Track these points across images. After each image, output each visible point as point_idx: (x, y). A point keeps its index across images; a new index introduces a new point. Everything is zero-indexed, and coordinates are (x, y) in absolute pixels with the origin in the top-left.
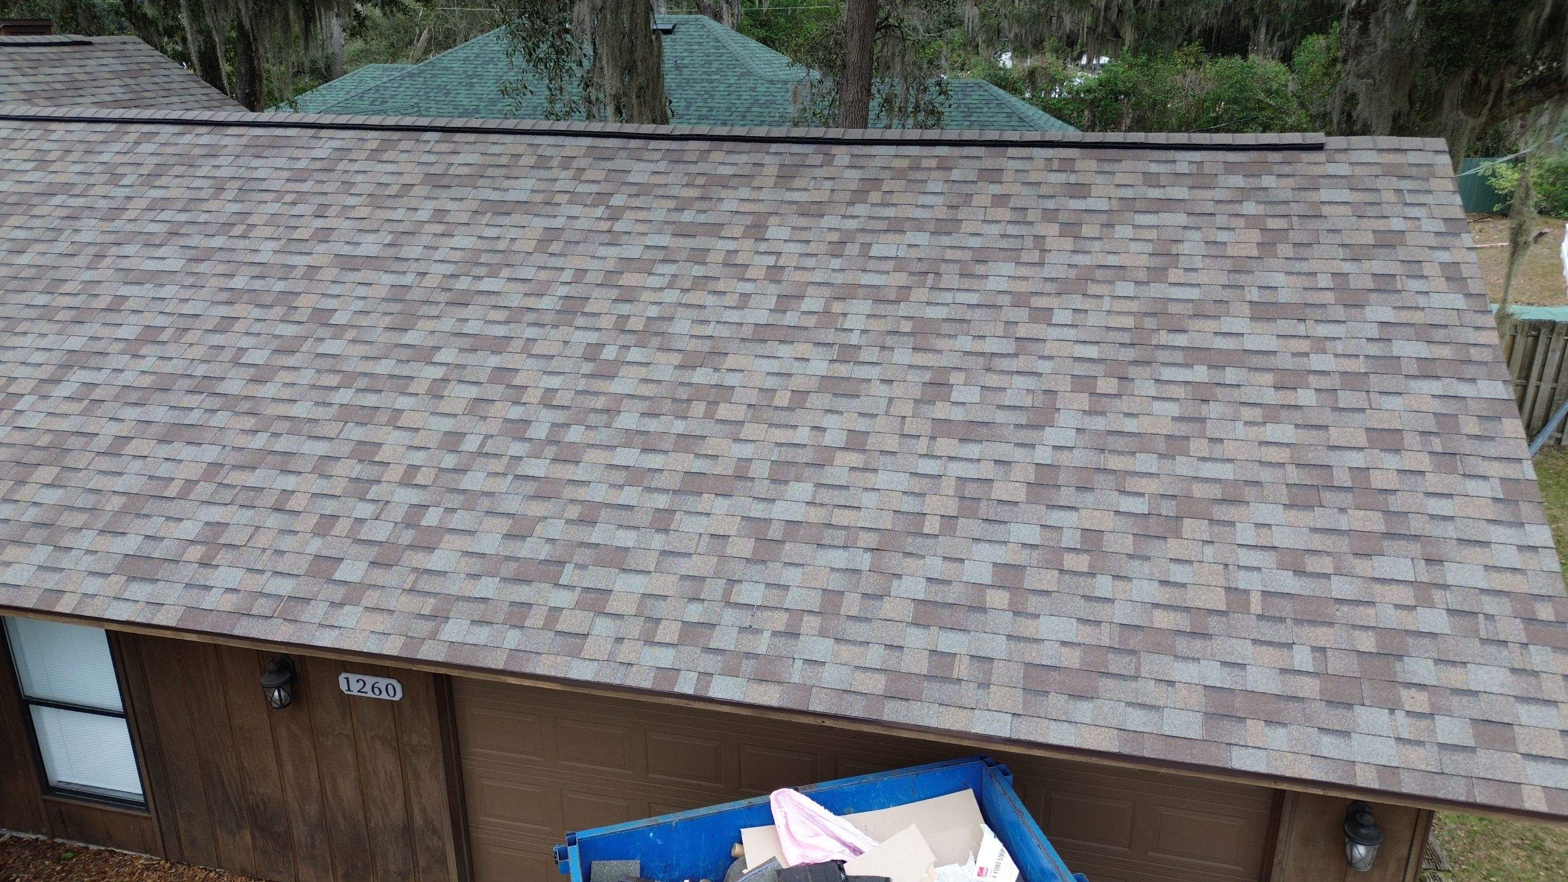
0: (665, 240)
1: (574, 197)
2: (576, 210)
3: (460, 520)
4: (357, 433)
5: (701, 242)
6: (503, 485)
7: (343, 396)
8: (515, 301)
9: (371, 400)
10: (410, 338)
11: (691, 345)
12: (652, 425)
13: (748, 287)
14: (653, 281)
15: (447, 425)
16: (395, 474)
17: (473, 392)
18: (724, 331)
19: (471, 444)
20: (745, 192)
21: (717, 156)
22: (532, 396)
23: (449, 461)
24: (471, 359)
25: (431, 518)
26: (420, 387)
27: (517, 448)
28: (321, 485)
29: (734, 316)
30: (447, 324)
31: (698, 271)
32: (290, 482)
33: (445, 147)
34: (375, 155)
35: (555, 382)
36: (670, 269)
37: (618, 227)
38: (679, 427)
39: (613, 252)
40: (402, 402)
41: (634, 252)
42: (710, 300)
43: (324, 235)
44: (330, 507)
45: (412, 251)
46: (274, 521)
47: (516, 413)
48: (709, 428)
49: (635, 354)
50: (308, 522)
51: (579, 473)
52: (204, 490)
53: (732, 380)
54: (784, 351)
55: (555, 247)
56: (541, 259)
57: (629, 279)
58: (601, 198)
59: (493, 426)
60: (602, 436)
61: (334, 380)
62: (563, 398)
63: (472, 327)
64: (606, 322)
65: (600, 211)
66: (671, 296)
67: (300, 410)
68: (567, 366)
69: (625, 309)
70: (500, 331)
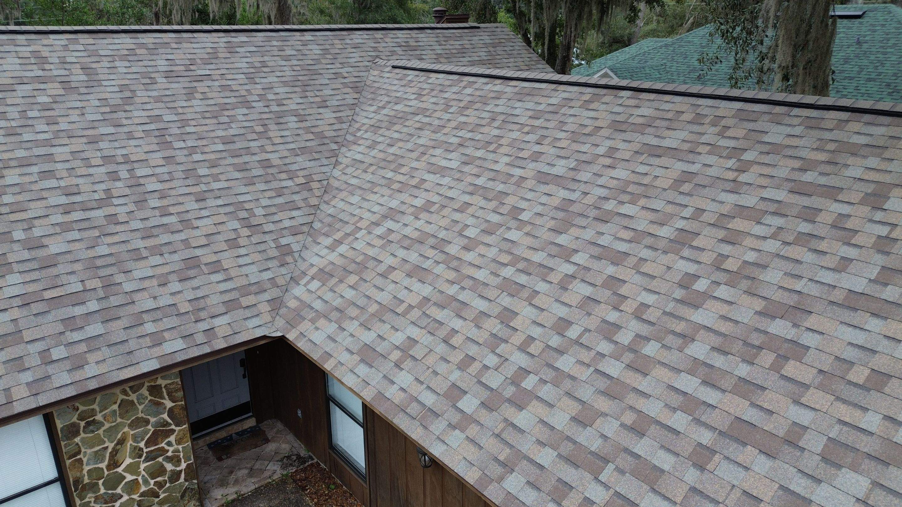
0: (781, 195)
1: (714, 149)
2: (711, 160)
3: (547, 391)
4: (506, 301)
5: (815, 202)
6: (585, 374)
7: (508, 272)
8: (642, 226)
9: (522, 279)
10: (562, 239)
11: (778, 296)
12: (719, 361)
13: (852, 253)
14: (758, 230)
15: (562, 312)
16: (518, 339)
17: (587, 290)
18: (814, 290)
19: (573, 333)
20: (873, 162)
21: (854, 126)
22: (629, 306)
23: (555, 341)
24: (595, 265)
25: (529, 383)
26: (555, 278)
27: (604, 347)
28: (473, 333)
29: (828, 277)
30: (588, 234)
31: (805, 227)
32: (457, 324)
33: (632, 102)
34: (586, 105)
35: (650, 299)
36: (778, 221)
37: (743, 178)
38: (743, 370)
39: (731, 198)
40: (542, 286)
41: (749, 200)
42: (809, 257)
43: (536, 157)
44: (473, 350)
45: (584, 176)
46: (441, 348)
47: (613, 316)
48: (771, 381)
49: (723, 292)
50: (457, 357)
51: (644, 384)
52: (415, 314)
53: (809, 339)
54: (874, 324)
55: (686, 187)
56: (671, 195)
57: (738, 224)
58: (736, 152)
59: (592, 323)
60: (672, 358)
61: (505, 259)
62: (652, 315)
63: (604, 241)
64: (707, 258)
65: (731, 163)
66: (772, 246)
67: (481, 275)
68: (663, 287)
69: (726, 249)
70: (623, 247)
